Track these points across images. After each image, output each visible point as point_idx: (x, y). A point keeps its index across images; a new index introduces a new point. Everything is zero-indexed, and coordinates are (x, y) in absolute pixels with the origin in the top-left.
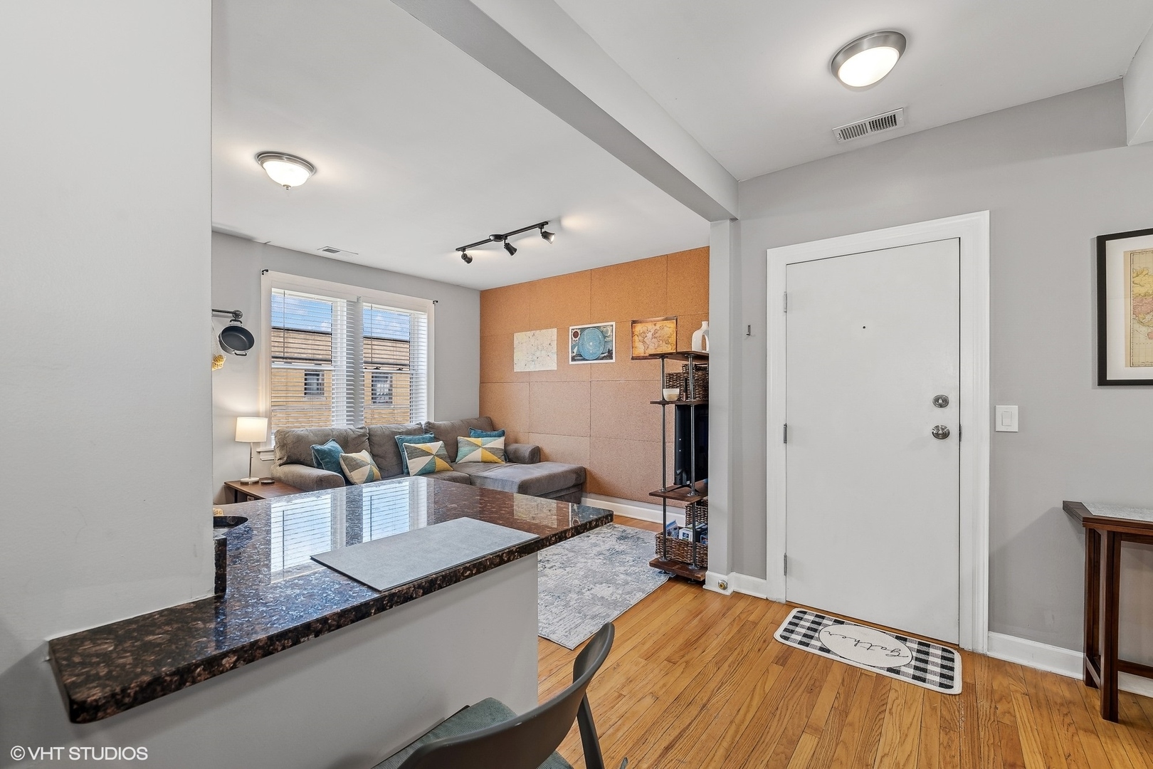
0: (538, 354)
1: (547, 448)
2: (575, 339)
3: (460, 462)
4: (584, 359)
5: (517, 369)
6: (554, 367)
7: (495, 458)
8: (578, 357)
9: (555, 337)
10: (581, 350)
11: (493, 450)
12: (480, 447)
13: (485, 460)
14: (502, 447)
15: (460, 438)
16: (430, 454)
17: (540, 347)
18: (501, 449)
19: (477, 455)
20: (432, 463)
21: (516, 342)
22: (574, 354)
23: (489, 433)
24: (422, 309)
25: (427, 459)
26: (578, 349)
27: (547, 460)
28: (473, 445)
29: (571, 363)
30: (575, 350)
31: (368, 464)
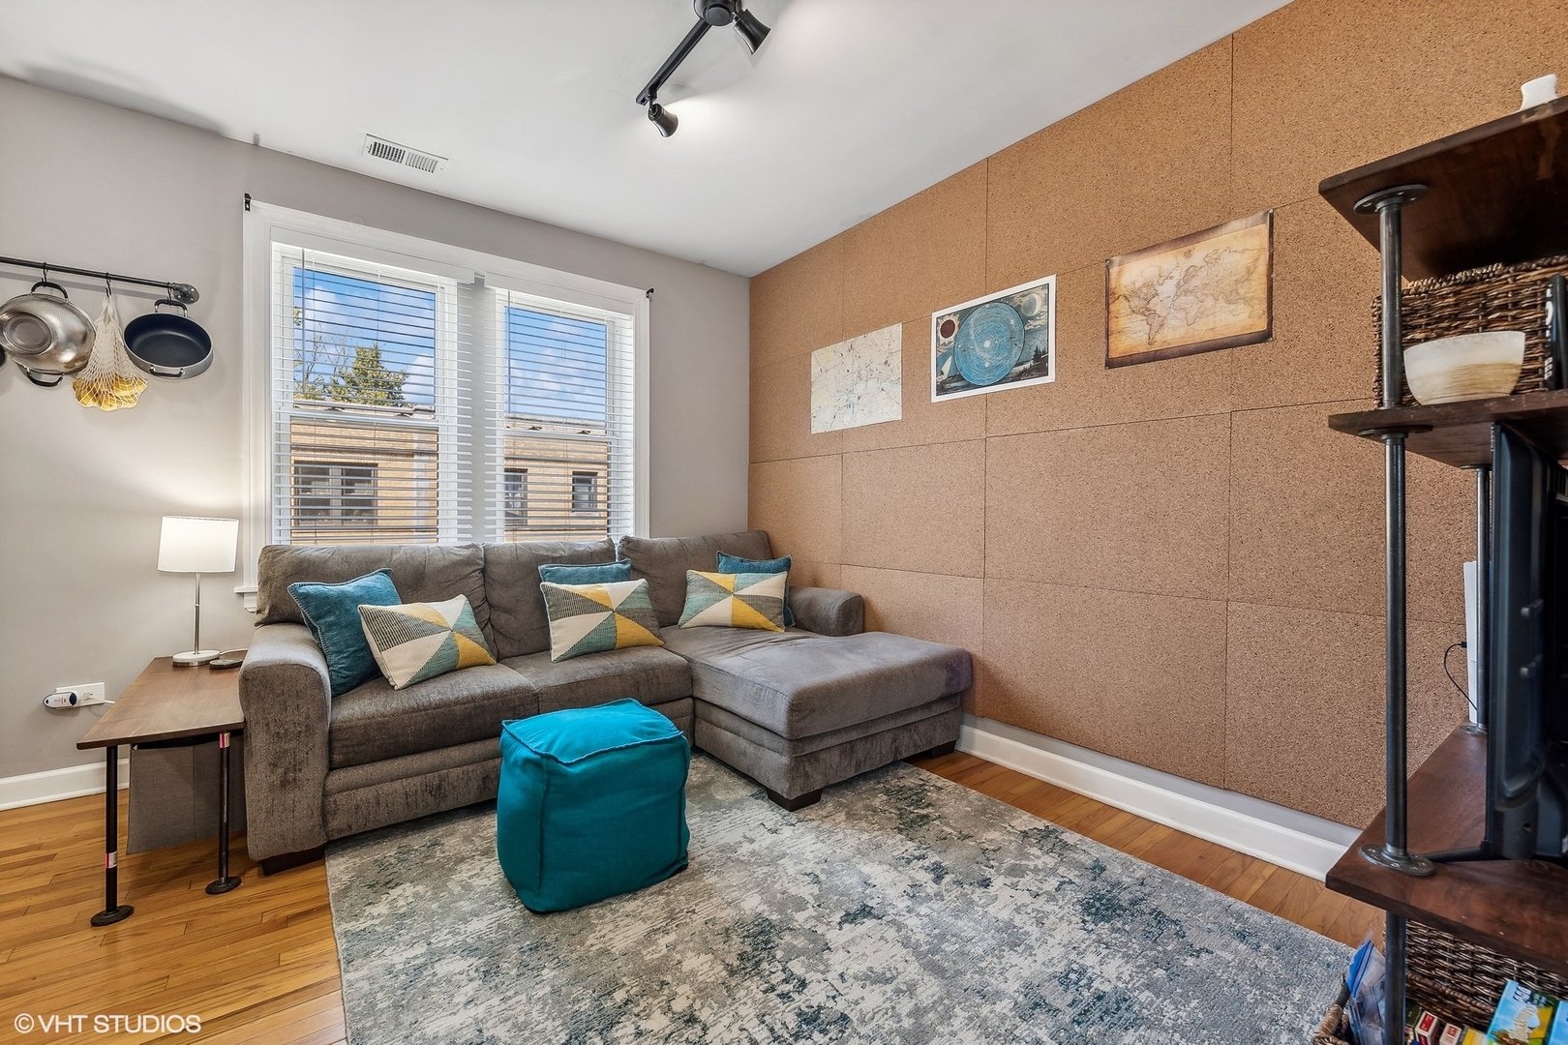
0: (860, 388)
1: (880, 601)
2: (947, 340)
3: (687, 625)
4: (969, 386)
5: (818, 426)
6: (889, 409)
7: (760, 619)
8: (956, 381)
9: (897, 345)
10: (961, 365)
11: (755, 602)
12: (730, 593)
13: (739, 623)
14: (779, 594)
15: (692, 574)
16: (604, 608)
17: (863, 372)
18: (775, 600)
19: (722, 610)
20: (608, 627)
21: (815, 370)
22: (945, 377)
23: (756, 563)
24: (622, 307)
26: (954, 365)
27: (880, 627)
28: (714, 590)
29: (935, 399)
30: (947, 368)
31: (441, 629)
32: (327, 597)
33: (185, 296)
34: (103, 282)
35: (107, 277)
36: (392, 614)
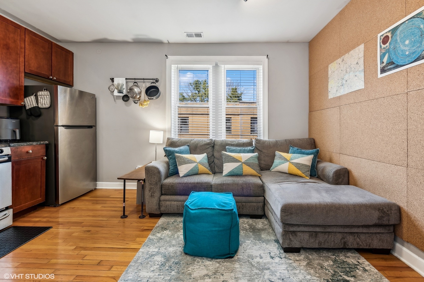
0: (346, 77)
1: (356, 172)
2: (385, 46)
3: (273, 170)
4: (398, 66)
5: (331, 96)
6: (359, 84)
7: (299, 172)
8: (392, 64)
9: (362, 54)
10: (393, 56)
11: (298, 165)
12: (288, 161)
13: (291, 172)
14: (309, 164)
15: (277, 153)
16: (240, 161)
17: (348, 70)
18: (306, 166)
19: (285, 167)
20: (240, 168)
21: (330, 72)
22: (384, 64)
23: (303, 151)
24: (258, 63)
25: (235, 165)
26: (389, 57)
27: (356, 185)
28: (282, 159)
29: (380, 76)
30: (385, 60)
31: (195, 162)
32: (170, 151)
33: (157, 81)
34: (143, 80)
35: (144, 79)
36: (182, 157)
